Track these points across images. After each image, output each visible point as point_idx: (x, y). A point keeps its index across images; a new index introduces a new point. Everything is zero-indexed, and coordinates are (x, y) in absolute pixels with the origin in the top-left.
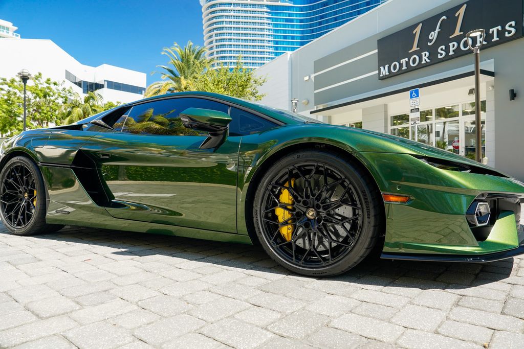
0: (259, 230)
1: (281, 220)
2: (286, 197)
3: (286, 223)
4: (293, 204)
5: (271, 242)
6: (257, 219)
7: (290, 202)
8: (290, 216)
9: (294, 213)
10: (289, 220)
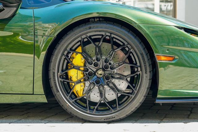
0: (57, 89)
1: (74, 79)
2: (78, 60)
3: (79, 82)
4: (85, 65)
5: (68, 98)
6: (55, 80)
7: (82, 65)
8: (82, 76)
9: (87, 73)
10: (82, 78)
